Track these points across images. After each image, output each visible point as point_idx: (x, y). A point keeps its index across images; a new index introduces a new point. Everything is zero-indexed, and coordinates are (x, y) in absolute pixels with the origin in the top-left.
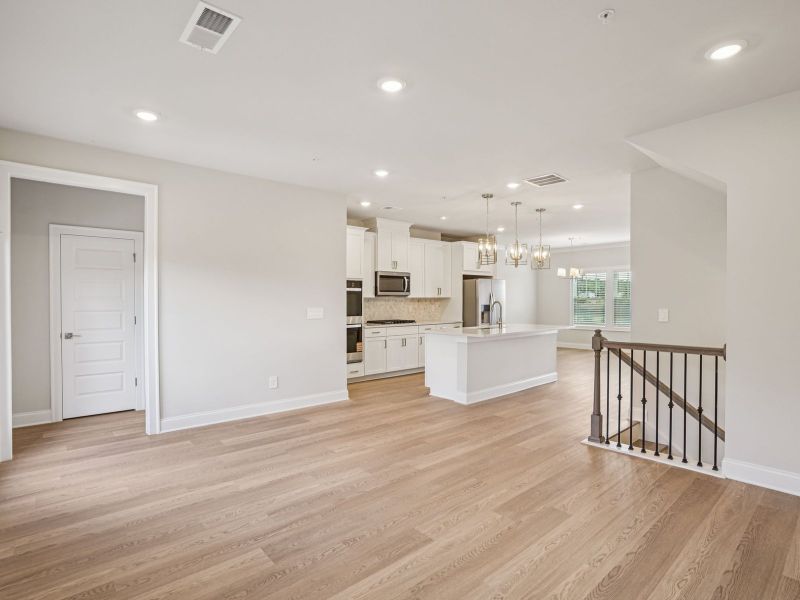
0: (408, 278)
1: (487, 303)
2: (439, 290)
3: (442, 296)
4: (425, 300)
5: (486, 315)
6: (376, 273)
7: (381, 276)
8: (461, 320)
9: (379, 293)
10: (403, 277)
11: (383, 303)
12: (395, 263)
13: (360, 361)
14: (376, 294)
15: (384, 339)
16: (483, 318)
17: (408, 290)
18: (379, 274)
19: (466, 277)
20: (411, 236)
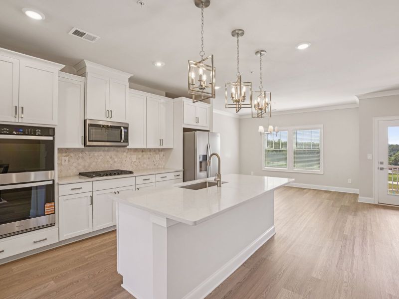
0: (126, 128)
1: (205, 154)
2: (162, 142)
3: (164, 147)
4: (150, 150)
5: (203, 164)
6: (85, 121)
7: (91, 125)
8: (181, 168)
9: (88, 143)
10: (120, 127)
11: (102, 153)
12: (109, 113)
13: (53, 225)
14: (85, 145)
15: (90, 194)
16: (201, 167)
17: (126, 140)
18: (88, 122)
19: (185, 130)
20: (130, 87)
